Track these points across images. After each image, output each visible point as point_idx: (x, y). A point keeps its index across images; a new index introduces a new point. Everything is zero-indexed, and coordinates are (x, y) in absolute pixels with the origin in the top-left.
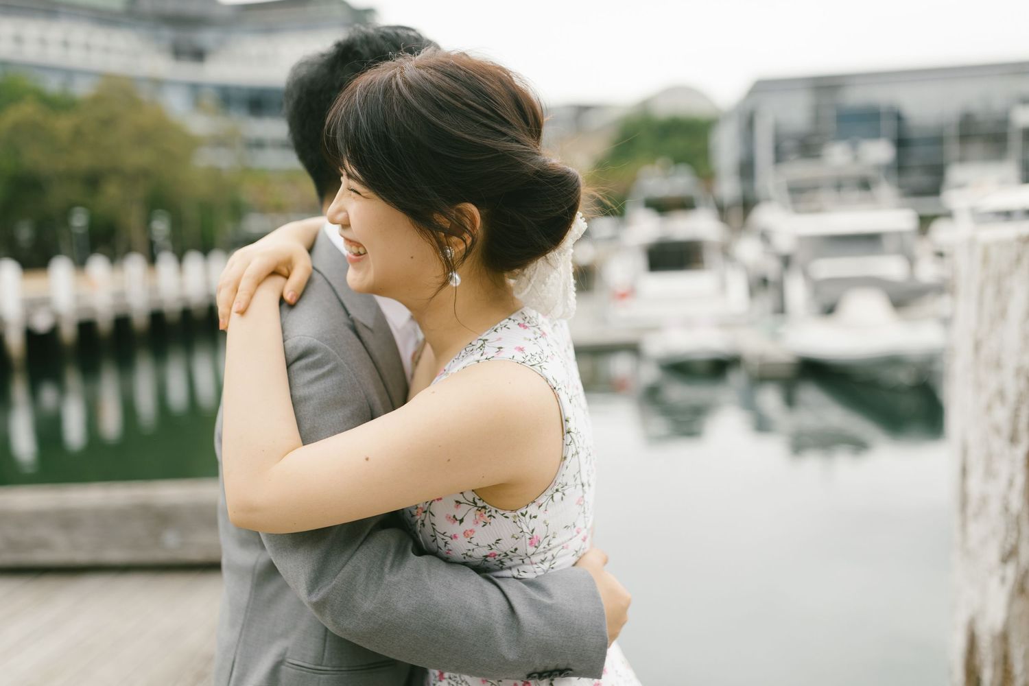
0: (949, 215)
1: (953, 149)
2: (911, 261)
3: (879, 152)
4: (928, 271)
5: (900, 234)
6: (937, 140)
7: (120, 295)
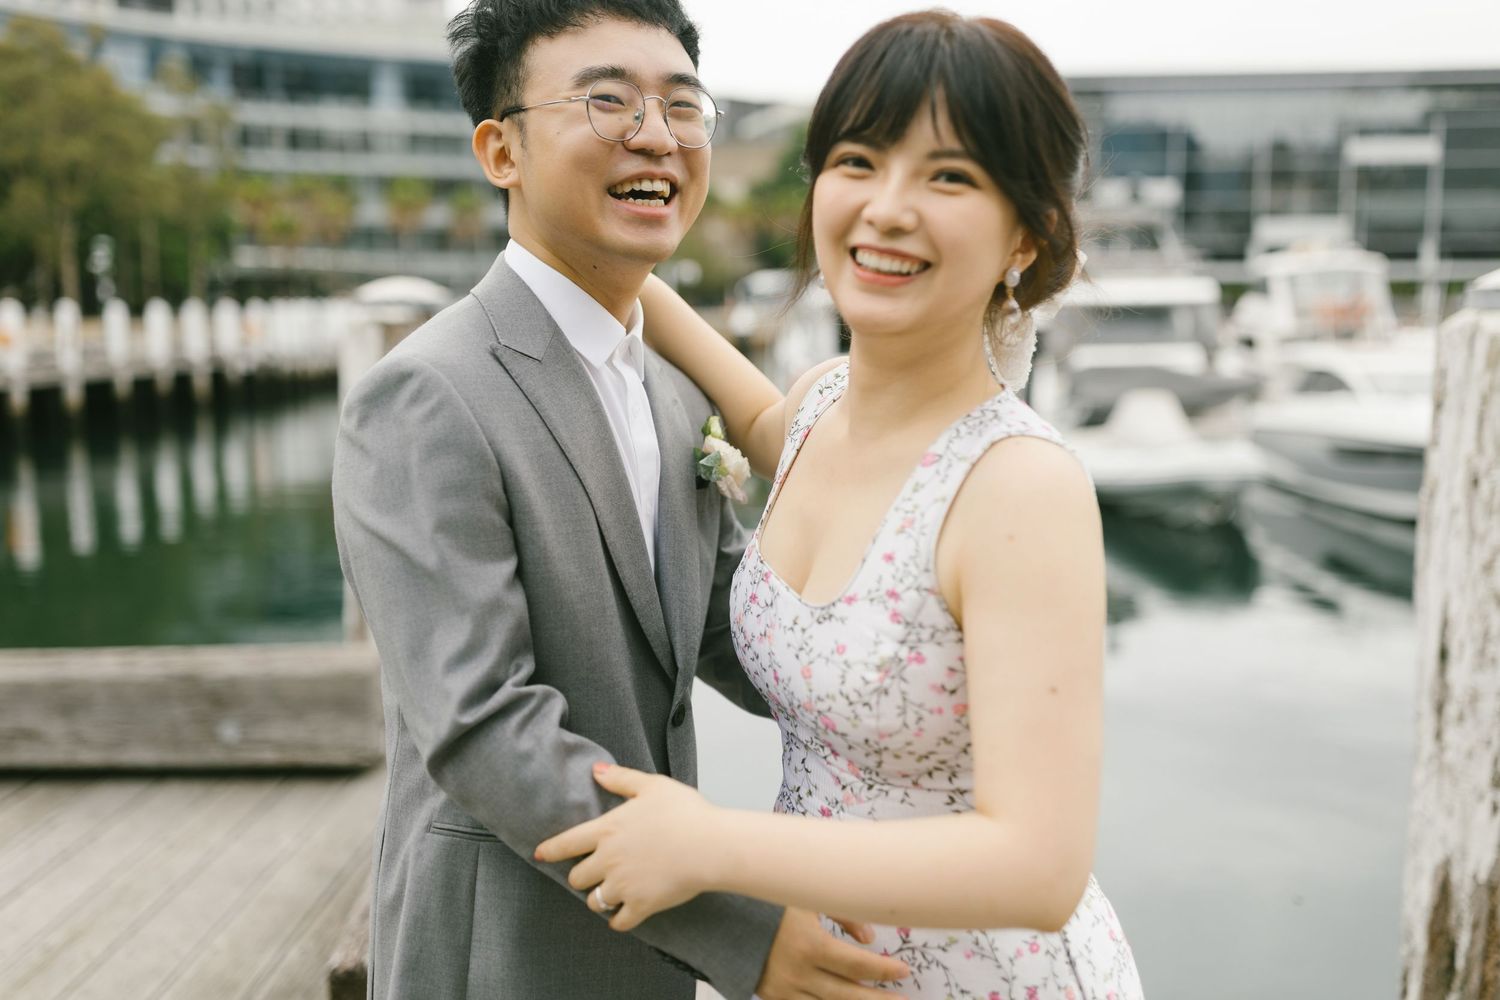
0: (1261, 287)
1: (1262, 195)
2: (1210, 349)
3: (1164, 193)
4: (1231, 365)
5: (1194, 308)
6: (1243, 178)
7: (41, 357)
